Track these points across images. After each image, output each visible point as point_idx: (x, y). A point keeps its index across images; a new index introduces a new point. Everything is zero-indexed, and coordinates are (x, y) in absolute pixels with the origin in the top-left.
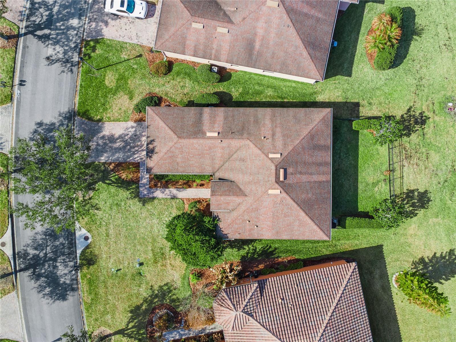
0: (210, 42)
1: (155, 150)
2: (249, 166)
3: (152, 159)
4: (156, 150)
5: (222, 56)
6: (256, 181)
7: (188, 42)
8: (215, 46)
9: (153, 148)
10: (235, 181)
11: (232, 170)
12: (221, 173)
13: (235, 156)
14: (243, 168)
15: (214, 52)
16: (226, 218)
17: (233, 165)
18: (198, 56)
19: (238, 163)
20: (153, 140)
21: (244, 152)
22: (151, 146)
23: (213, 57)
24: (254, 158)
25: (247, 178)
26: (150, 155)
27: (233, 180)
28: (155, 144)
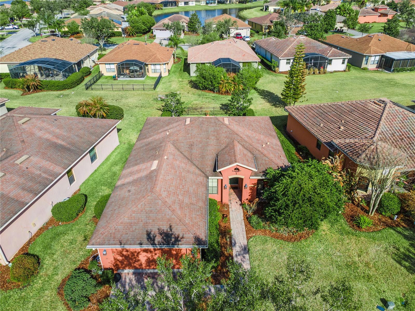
0: (29, 174)
1: (165, 231)
2: (199, 139)
3: (181, 236)
4: (165, 228)
5: (55, 170)
6: (216, 133)
7: (11, 195)
8: (38, 172)
9: (161, 234)
10: (217, 153)
11: (203, 157)
12: (207, 169)
13: (186, 154)
14: (200, 145)
15: (44, 175)
16: (264, 162)
17: (197, 155)
18: (39, 191)
19: (194, 151)
20: (148, 234)
21: (182, 144)
22: (158, 239)
23: (51, 178)
24: (190, 135)
25: (213, 141)
26: (173, 240)
27: (215, 155)
28: (155, 231)
